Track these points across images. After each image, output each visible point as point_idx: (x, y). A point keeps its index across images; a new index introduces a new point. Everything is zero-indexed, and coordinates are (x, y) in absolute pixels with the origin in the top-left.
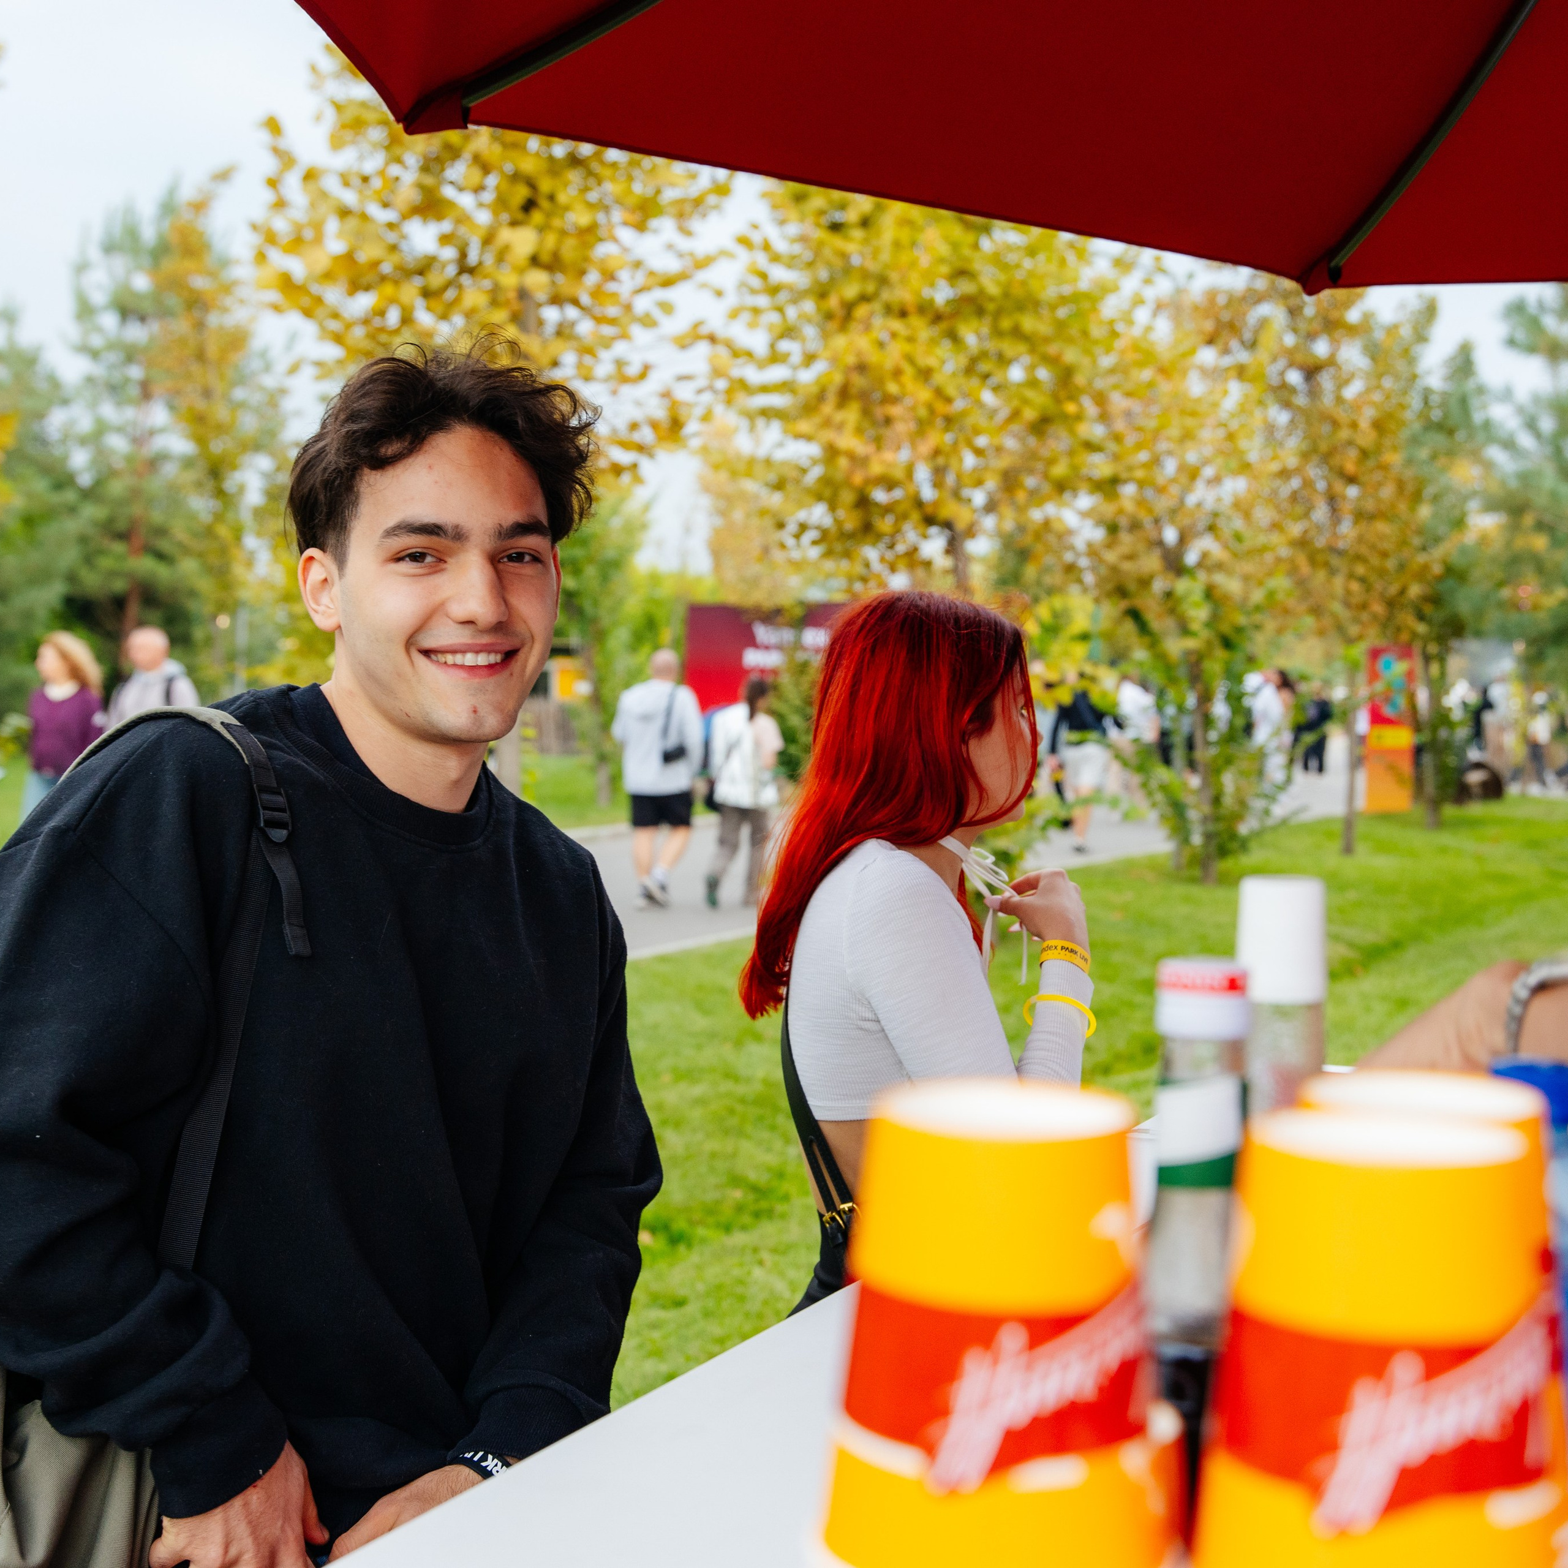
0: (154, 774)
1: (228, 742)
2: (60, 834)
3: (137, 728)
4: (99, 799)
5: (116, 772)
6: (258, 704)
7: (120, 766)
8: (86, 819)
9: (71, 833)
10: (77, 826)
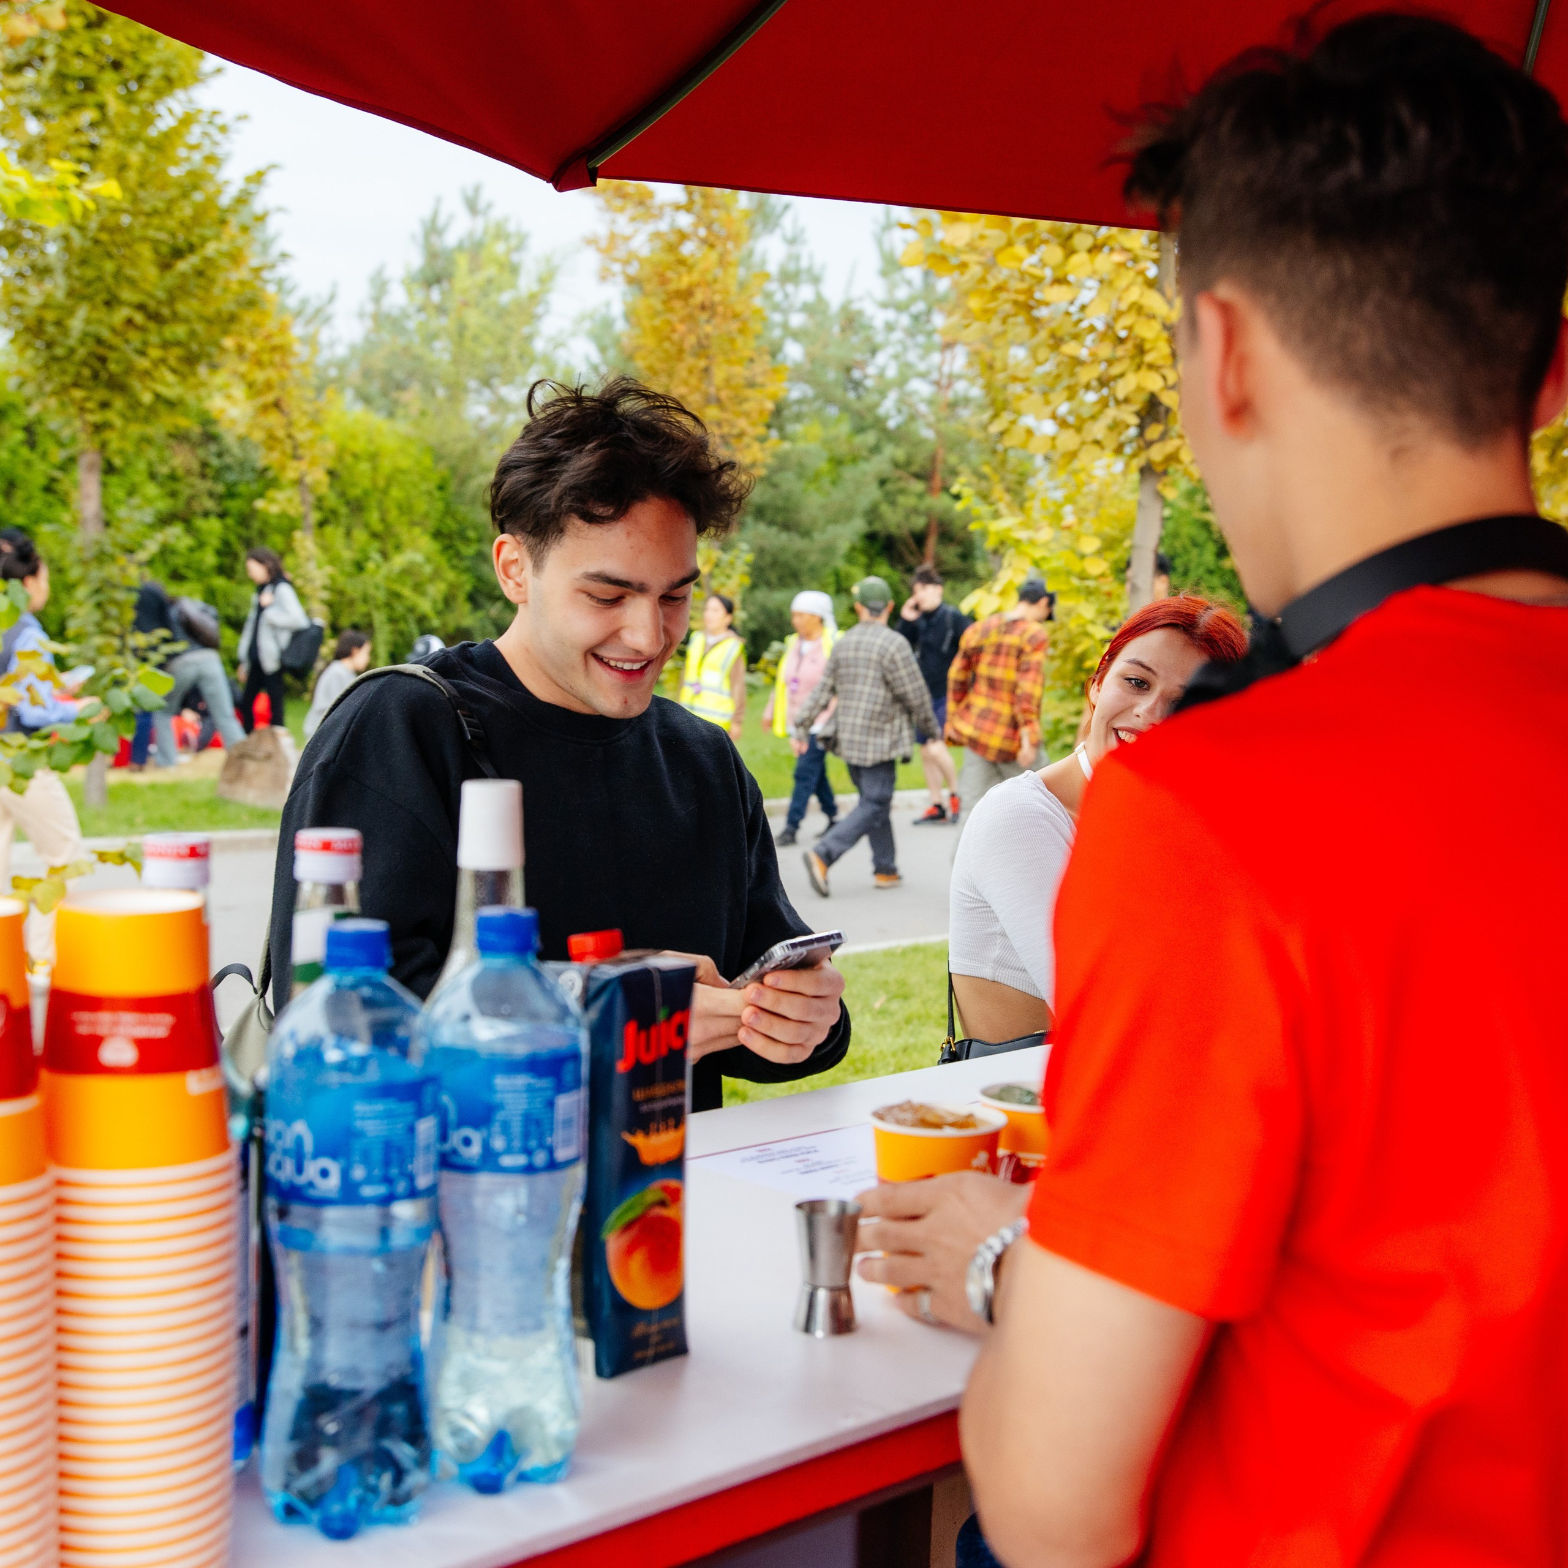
0: (381, 712)
1: (431, 683)
2: (324, 767)
3: (361, 686)
4: (347, 737)
5: (355, 717)
6: (447, 657)
7: (356, 714)
8: (340, 752)
9: (332, 764)
10: (335, 758)
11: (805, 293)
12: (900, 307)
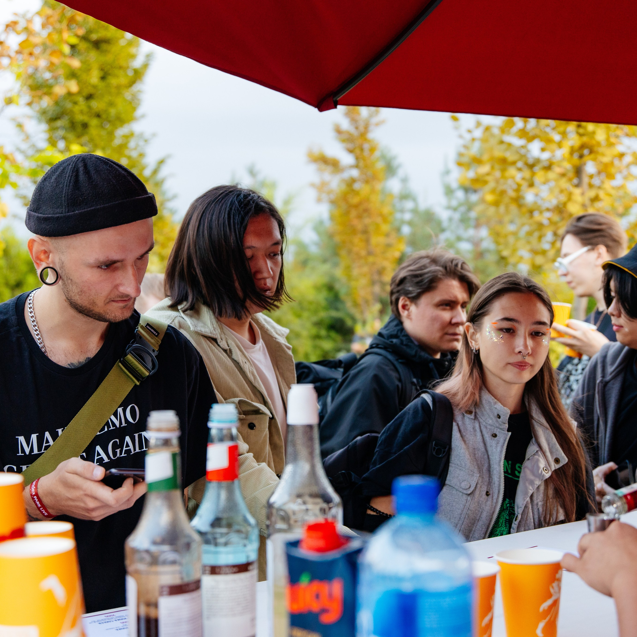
11: (409, 205)
12: (455, 209)
